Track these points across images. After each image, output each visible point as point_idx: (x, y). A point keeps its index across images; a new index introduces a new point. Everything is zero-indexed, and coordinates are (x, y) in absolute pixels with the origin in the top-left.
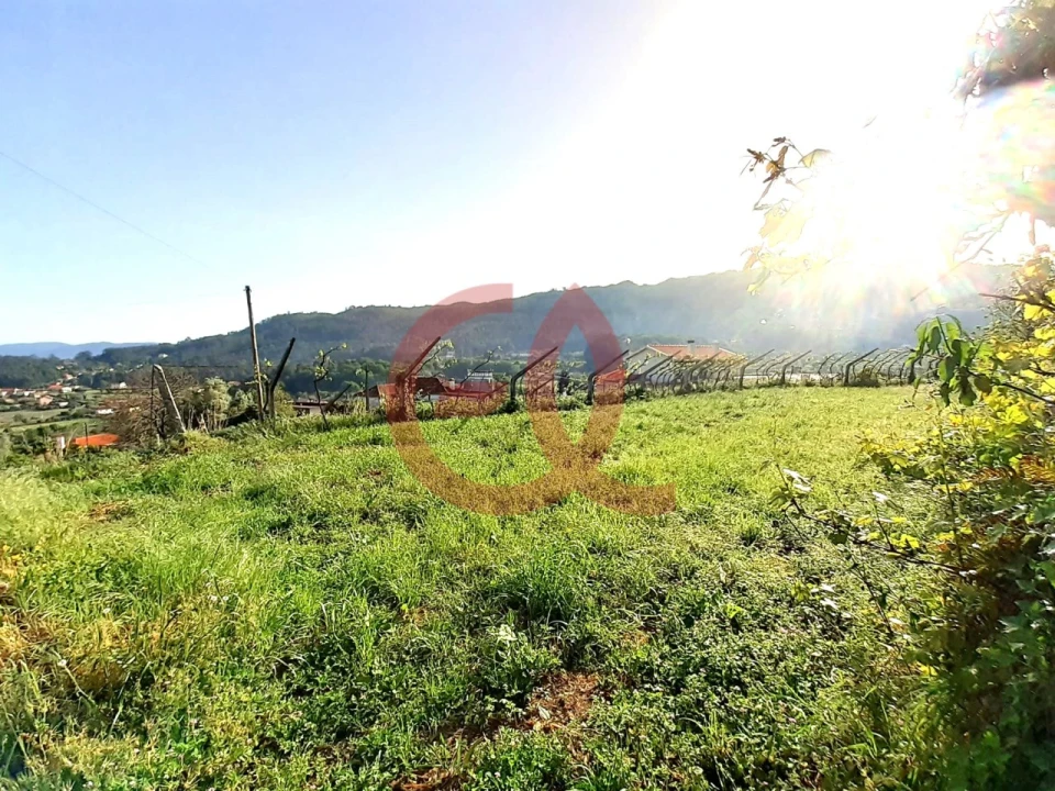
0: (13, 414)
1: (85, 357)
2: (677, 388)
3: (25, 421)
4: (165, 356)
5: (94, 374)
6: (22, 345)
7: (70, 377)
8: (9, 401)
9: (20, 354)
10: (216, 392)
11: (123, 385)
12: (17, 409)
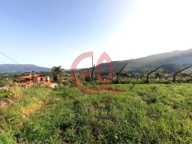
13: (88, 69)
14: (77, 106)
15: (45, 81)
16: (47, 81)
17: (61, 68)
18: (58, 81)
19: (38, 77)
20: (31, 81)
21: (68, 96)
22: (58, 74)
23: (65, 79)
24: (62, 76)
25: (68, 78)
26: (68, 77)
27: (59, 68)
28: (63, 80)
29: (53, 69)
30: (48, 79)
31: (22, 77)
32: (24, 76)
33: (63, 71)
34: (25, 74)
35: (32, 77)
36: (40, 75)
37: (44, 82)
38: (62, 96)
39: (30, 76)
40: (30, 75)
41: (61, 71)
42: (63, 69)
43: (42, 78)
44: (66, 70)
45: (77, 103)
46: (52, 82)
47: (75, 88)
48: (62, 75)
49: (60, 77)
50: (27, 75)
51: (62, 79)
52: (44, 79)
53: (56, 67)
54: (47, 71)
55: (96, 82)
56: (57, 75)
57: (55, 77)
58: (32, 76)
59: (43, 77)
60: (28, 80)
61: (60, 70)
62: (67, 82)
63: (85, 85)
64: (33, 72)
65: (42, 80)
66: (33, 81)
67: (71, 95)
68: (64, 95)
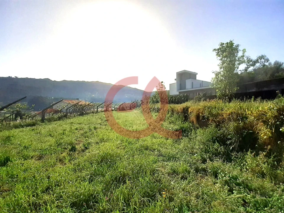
2: (79, 113)
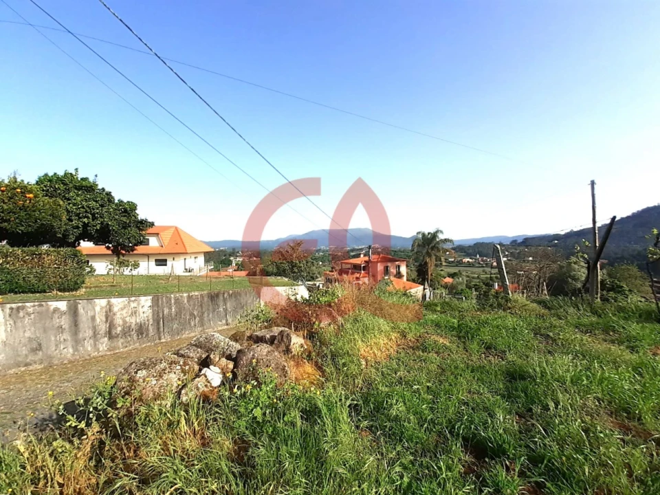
0: (481, 269)
1: (514, 243)
3: (486, 273)
4: (556, 242)
5: (517, 251)
6: (489, 238)
7: (507, 253)
8: (481, 263)
9: (488, 242)
10: (576, 266)
11: (531, 259)
12: (483, 267)
13: (557, 237)
14: (525, 391)
15: (395, 276)
16: (399, 275)
17: (441, 237)
18: (431, 280)
19: (377, 262)
20: (362, 272)
21: (477, 339)
22: (429, 255)
23: (452, 275)
24: (444, 264)
25: (464, 273)
26: (461, 269)
27: (434, 235)
28: (445, 278)
29: (415, 239)
30: (403, 269)
31: (346, 261)
32: (349, 258)
33: (448, 246)
34: (352, 254)
35: (365, 262)
36: (383, 258)
37: (392, 278)
38: (454, 333)
39: (361, 260)
40: (362, 256)
41: (441, 246)
42: (445, 240)
43: (387, 267)
44: (456, 244)
45: (523, 378)
46: (414, 281)
47: (501, 313)
48: (443, 259)
49: (436, 266)
50: (354, 257)
51: (442, 273)
52: (392, 270)
53: (424, 235)
54: (398, 246)
55: (622, 304)
56: (428, 260)
57: (420, 265)
58: (367, 258)
59: (389, 264)
60: (356, 268)
61: (438, 243)
62: (460, 288)
63: (549, 309)
64: (370, 247)
65: (386, 271)
66: (369, 274)
67: (487, 338)
68: (463, 334)
